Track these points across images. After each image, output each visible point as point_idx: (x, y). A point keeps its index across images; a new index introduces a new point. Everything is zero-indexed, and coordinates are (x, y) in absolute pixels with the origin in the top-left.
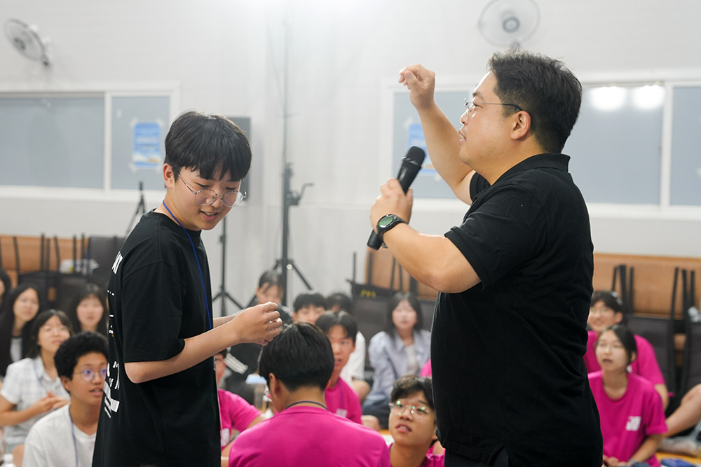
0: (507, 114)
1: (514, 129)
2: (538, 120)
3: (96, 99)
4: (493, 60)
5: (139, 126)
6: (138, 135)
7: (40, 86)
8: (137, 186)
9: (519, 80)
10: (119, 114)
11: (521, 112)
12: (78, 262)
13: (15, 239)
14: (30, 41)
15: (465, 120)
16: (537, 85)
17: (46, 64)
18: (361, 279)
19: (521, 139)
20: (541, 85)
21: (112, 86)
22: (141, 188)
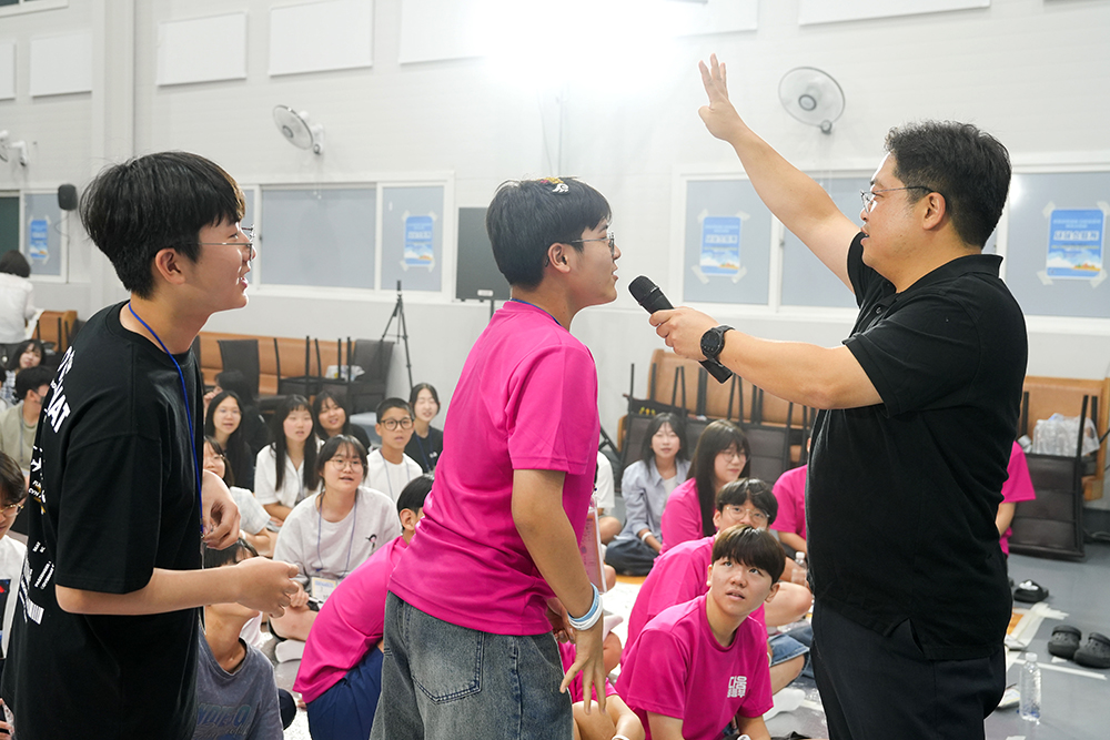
0: (914, 200)
1: (926, 217)
2: (954, 202)
3: (367, 190)
4: (890, 137)
5: (410, 220)
6: (409, 229)
7: (311, 177)
8: (395, 286)
9: (924, 157)
10: (391, 206)
11: (932, 194)
12: (344, 368)
13: (275, 340)
14: (299, 130)
15: (865, 215)
16: (947, 158)
17: (317, 153)
18: (642, 393)
19: (935, 228)
20: (953, 156)
21: (383, 176)
22: (399, 289)
